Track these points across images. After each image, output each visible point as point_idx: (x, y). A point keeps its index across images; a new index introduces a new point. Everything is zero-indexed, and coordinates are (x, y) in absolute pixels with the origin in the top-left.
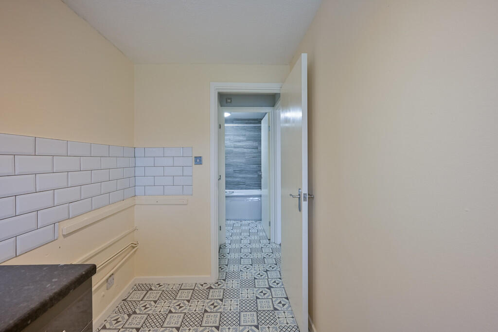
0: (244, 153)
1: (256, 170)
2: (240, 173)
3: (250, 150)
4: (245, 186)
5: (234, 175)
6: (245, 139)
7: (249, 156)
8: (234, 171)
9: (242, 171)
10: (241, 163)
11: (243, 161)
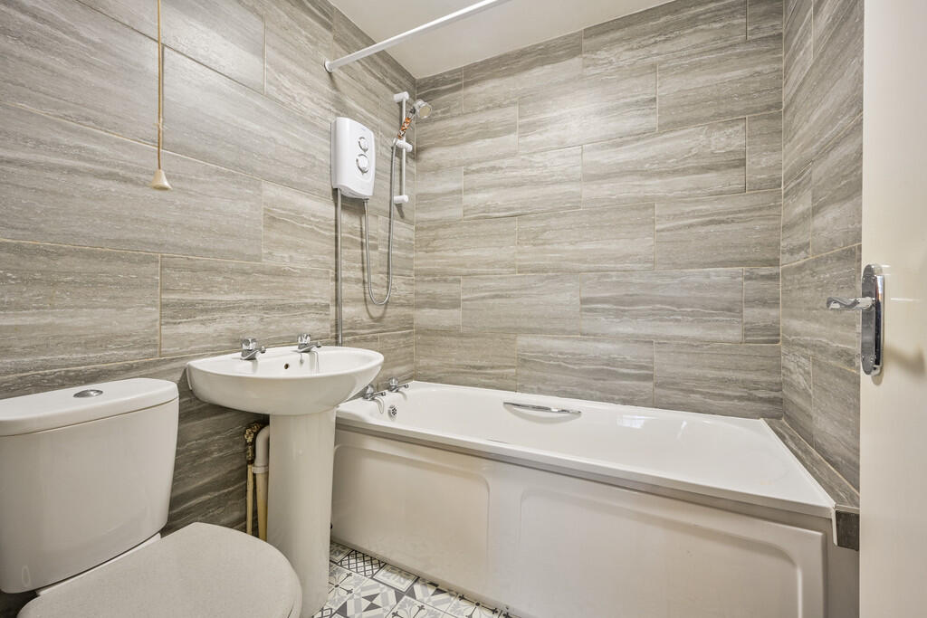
0: (645, 204)
1: (728, 295)
2: (619, 314)
3: (683, 182)
4: (650, 384)
5: (587, 324)
6: (654, 121)
7: (682, 215)
8: (584, 301)
9: (632, 301)
10: (626, 257)
11: (643, 244)
